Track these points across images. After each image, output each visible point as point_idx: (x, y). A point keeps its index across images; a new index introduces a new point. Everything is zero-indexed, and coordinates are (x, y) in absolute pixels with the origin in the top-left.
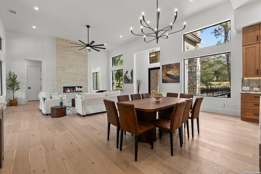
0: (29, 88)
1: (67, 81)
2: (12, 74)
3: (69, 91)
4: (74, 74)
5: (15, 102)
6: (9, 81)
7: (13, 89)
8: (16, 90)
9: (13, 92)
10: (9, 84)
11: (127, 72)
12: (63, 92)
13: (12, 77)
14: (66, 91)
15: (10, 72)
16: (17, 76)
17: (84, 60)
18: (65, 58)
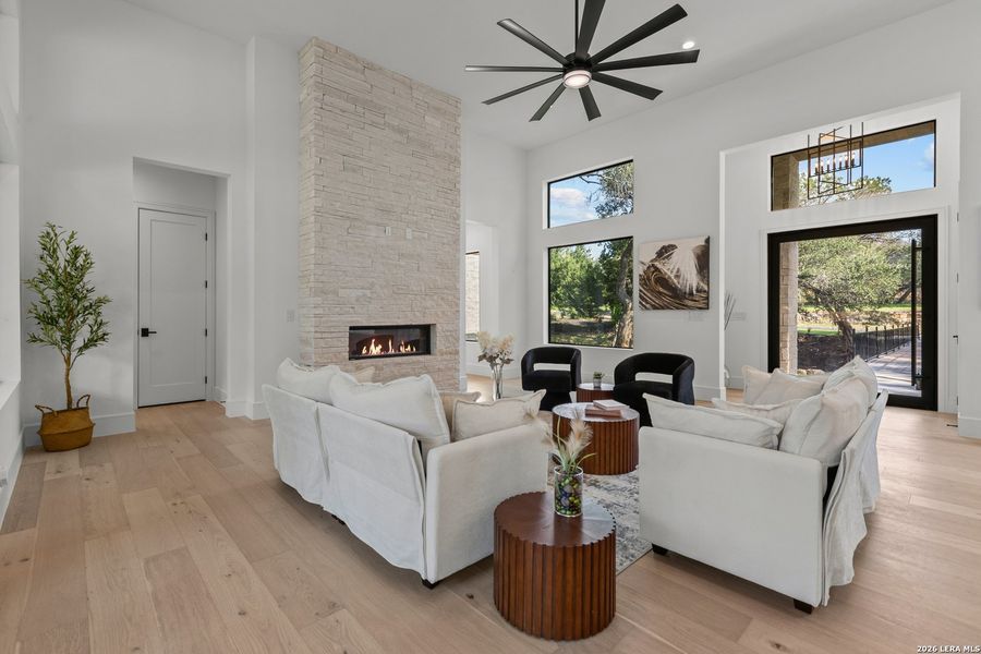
0: (145, 332)
1: (368, 292)
2: (63, 246)
3: (375, 350)
4: (401, 256)
5: (75, 422)
6: (42, 286)
7: (68, 340)
8: (86, 346)
9: (68, 361)
10: (42, 308)
11: (665, 252)
12: (347, 355)
13: (62, 263)
14: (364, 351)
15: (52, 227)
16: (93, 258)
17: (443, 181)
18: (362, 164)
